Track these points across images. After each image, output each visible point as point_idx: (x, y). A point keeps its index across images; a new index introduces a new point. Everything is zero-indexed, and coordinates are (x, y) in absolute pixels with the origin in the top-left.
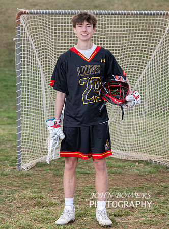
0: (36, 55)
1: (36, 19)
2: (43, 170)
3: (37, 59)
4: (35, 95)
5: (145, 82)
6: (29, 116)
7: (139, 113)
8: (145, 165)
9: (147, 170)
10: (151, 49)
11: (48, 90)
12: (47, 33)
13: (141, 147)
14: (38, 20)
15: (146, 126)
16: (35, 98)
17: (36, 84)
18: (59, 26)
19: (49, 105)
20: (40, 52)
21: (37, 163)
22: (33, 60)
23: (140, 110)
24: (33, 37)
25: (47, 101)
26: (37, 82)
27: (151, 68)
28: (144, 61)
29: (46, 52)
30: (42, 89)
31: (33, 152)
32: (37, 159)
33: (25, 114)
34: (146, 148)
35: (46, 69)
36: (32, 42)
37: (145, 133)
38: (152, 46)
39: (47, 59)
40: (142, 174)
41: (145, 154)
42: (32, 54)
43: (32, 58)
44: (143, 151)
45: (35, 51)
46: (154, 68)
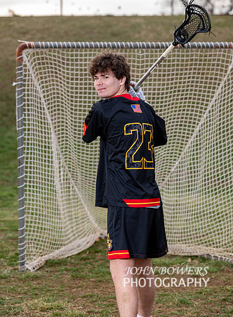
0: (45, 107)
1: (44, 56)
2: (57, 271)
3: (46, 111)
4: (43, 163)
5: (198, 143)
6: (35, 194)
7: (190, 188)
8: (201, 262)
10: (208, 96)
11: (61, 156)
12: (60, 75)
13: (195, 236)
14: (48, 57)
15: (202, 206)
16: (43, 168)
17: (45, 147)
18: (77, 65)
19: (62, 177)
20: (50, 101)
21: (46, 261)
22: (41, 113)
23: (193, 183)
24: (40, 81)
25: (60, 172)
26: (47, 145)
27: (208, 124)
28: (198, 114)
29: (58, 102)
30: (54, 155)
31: (41, 245)
32: (46, 256)
33: (30, 191)
34: (202, 238)
35: (59, 126)
36: (38, 88)
37: (201, 216)
38: (209, 92)
39: (60, 112)
41: (200, 247)
42: (39, 105)
43: (39, 110)
44: (198, 241)
45: (43, 100)
46: (211, 122)
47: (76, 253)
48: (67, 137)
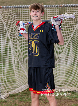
0: (7, 32)
1: (6, 11)
2: (14, 99)
3: (8, 34)
4: (7, 55)
5: (70, 45)
6: (4, 68)
7: (67, 64)
8: (72, 94)
9: (73, 96)
10: (74, 26)
11: (15, 52)
12: (13, 19)
13: (70, 83)
14: (8, 12)
15: (72, 71)
16: (7, 57)
17: (8, 48)
18: (20, 15)
19: (15, 61)
20: (9, 30)
21: (10, 95)
22: (6, 35)
23: (68, 62)
24: (5, 22)
25: (14, 58)
26: (9, 48)
27: (74, 37)
28: (70, 33)
29: (13, 30)
30: (11, 51)
31: (7, 88)
32: (10, 93)
33: (2, 66)
34: (73, 84)
35: (13, 40)
36: (4, 25)
37: (72, 75)
38: (74, 24)
39: (14, 34)
40: (71, 99)
41: (72, 87)
42: (5, 32)
43: (5, 34)
44: (71, 85)
45: (6, 30)
46: (75, 37)
47: (22, 91)
48: (17, 44)
